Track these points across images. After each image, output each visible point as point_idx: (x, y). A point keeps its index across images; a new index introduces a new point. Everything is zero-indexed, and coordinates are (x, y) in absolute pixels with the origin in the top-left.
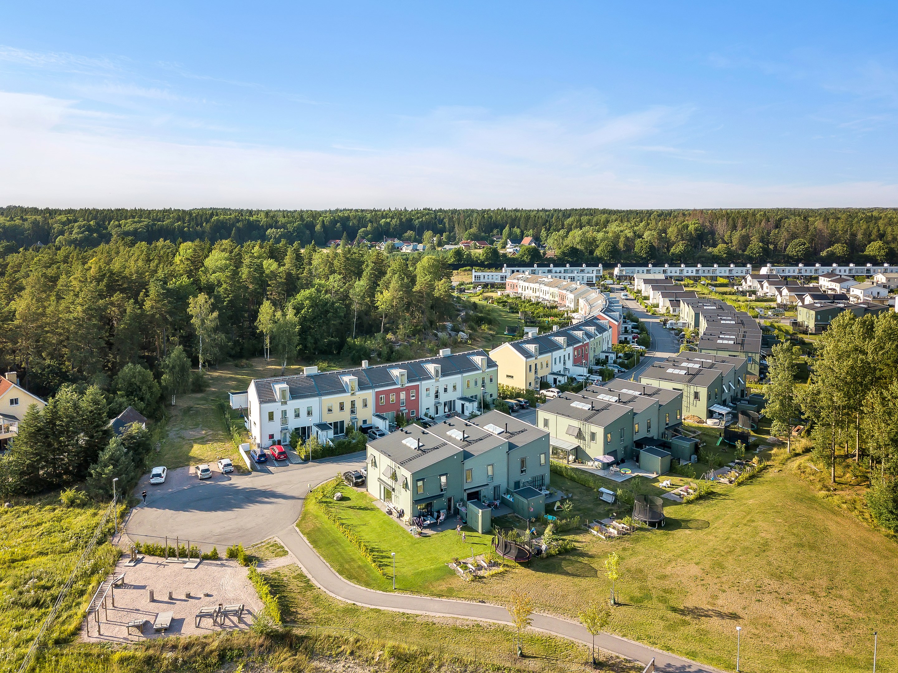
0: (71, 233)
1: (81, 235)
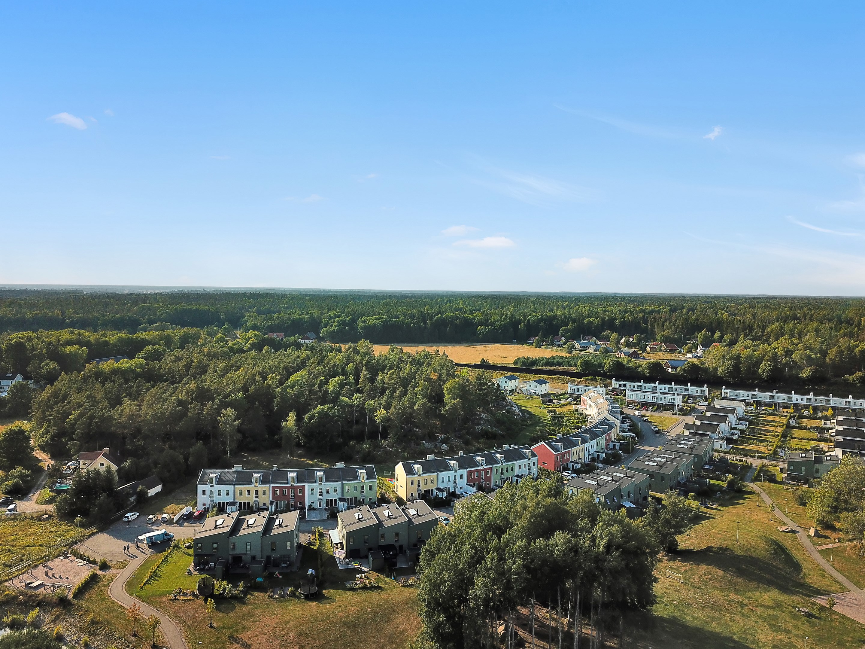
0: (331, 326)
1: (337, 328)
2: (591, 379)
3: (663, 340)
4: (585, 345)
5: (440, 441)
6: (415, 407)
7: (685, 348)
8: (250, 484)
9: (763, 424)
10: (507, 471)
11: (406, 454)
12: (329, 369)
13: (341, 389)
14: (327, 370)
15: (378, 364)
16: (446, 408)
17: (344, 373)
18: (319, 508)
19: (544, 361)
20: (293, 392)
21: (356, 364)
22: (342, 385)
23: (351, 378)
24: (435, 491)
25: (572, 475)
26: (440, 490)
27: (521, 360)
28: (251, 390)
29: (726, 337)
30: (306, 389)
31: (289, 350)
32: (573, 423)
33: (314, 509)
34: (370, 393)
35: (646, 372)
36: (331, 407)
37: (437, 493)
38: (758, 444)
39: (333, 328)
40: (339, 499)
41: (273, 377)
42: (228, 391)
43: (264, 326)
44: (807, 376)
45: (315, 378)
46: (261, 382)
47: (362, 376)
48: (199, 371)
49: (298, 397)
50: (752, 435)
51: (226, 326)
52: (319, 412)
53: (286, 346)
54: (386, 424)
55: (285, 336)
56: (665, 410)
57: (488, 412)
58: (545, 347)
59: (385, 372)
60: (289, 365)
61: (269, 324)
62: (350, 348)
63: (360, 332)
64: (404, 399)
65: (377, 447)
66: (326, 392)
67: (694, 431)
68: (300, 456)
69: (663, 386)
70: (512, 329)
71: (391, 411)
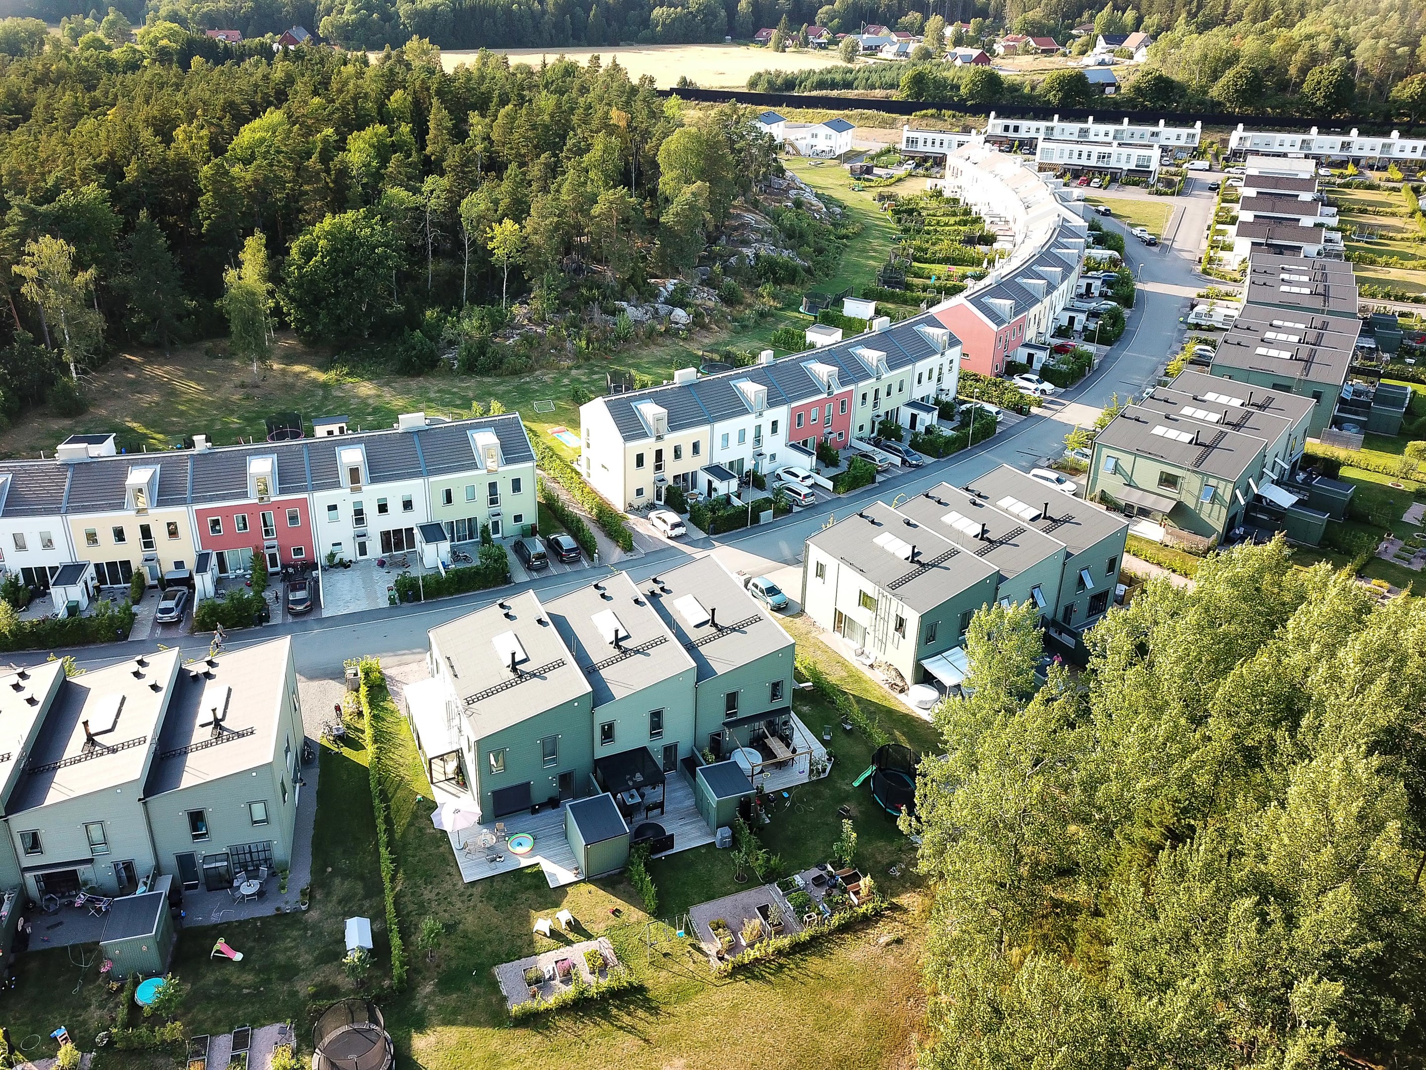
0: (341, 12)
1: (354, 16)
2: (932, 116)
3: (1027, 31)
4: (874, 44)
5: (666, 298)
6: (596, 210)
7: (1075, 46)
8: (120, 506)
9: (1364, 211)
10: (889, 394)
11: (583, 343)
12: (343, 108)
13: (384, 161)
14: (337, 109)
15: (468, 90)
16: (673, 208)
17: (384, 117)
18: (360, 558)
19: (815, 78)
20: (249, 176)
21: (415, 92)
22: (383, 152)
23: (405, 129)
24: (703, 478)
25: (1041, 387)
26: (715, 470)
27: (765, 78)
28: (131, 173)
29: (1147, 21)
30: (285, 166)
31: (247, 64)
32: (946, 224)
33: (345, 565)
34: (463, 172)
35: (1054, 98)
36: (364, 218)
37: (710, 482)
38: (1402, 264)
39: (345, 17)
40: (423, 528)
41: (191, 132)
42: (51, 181)
43: (194, 14)
44: (1411, 97)
45: (309, 131)
46: (161, 147)
47: (431, 125)
48: (10, 120)
49: (266, 193)
50: (1367, 242)
51: (111, 17)
52: (331, 235)
53: (241, 56)
54: (520, 260)
55: (244, 36)
56: (1127, 184)
57: (756, 207)
58: (792, 49)
59: (489, 113)
60: (238, 99)
61: (205, 9)
62: (388, 57)
63: (404, 25)
64: (560, 186)
65: (499, 324)
66: (344, 172)
67: (1263, 241)
68: (290, 358)
69: (1102, 128)
70: (723, 13)
71: (529, 224)
